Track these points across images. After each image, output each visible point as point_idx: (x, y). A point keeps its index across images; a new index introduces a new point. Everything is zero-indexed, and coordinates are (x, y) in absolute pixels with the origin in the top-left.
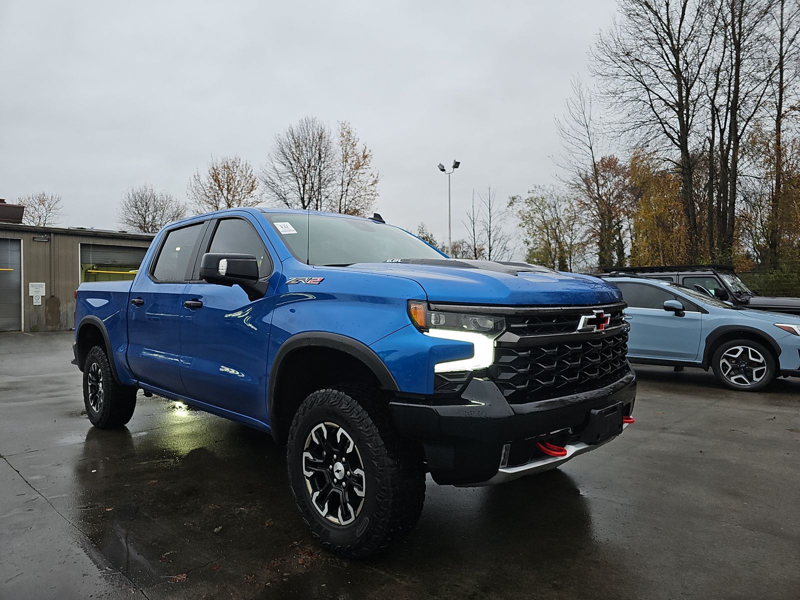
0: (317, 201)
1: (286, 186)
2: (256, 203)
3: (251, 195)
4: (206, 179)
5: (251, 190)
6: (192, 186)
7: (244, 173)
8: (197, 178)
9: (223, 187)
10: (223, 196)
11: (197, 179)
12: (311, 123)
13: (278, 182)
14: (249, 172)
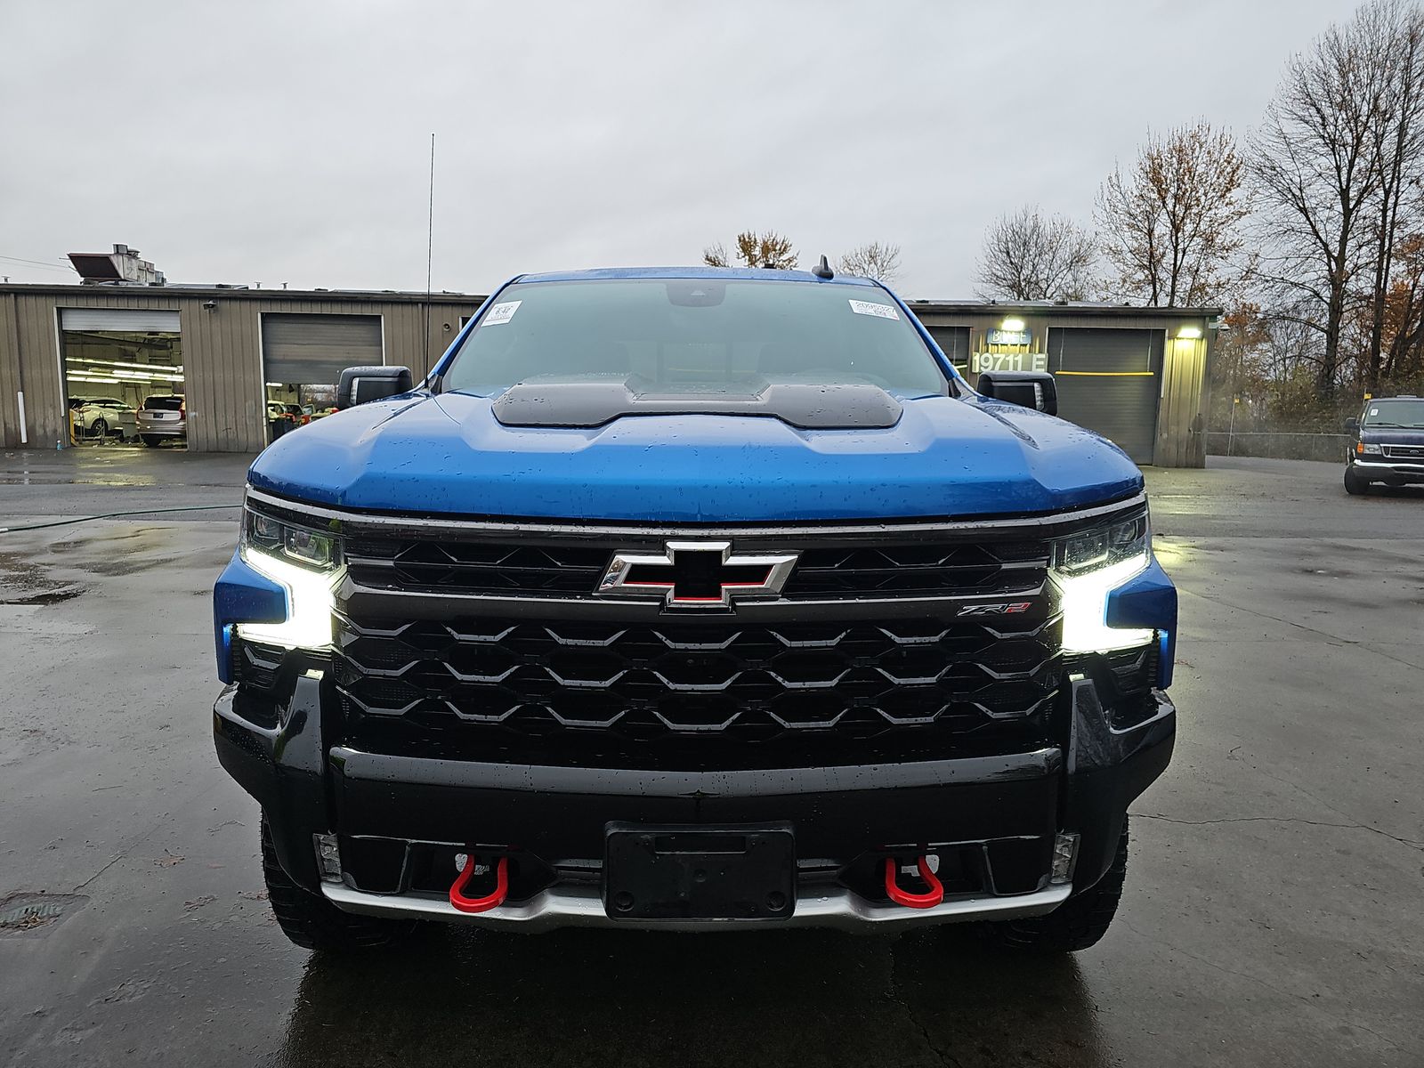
0: (1387, 193)
1: (1306, 171)
2: (1235, 217)
3: (1227, 200)
4: (1133, 182)
5: (1229, 190)
6: (1105, 198)
7: (1216, 155)
8: (1114, 180)
9: (1167, 191)
10: (1164, 211)
11: (1114, 183)
12: (1389, 10)
13: (1287, 165)
14: (1227, 151)
